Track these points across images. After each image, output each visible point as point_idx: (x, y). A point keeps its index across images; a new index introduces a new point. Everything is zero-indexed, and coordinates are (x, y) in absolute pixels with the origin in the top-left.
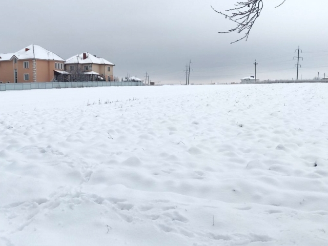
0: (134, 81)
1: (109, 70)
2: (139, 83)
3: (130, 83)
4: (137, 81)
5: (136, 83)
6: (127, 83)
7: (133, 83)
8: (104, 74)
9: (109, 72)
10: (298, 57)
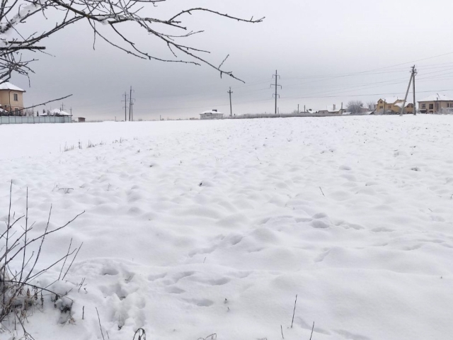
0: (57, 115)
1: (16, 99)
2: (66, 119)
3: (53, 119)
4: (63, 116)
5: (61, 118)
6: (47, 119)
7: (58, 118)
8: (8, 105)
9: (16, 102)
10: (276, 85)
